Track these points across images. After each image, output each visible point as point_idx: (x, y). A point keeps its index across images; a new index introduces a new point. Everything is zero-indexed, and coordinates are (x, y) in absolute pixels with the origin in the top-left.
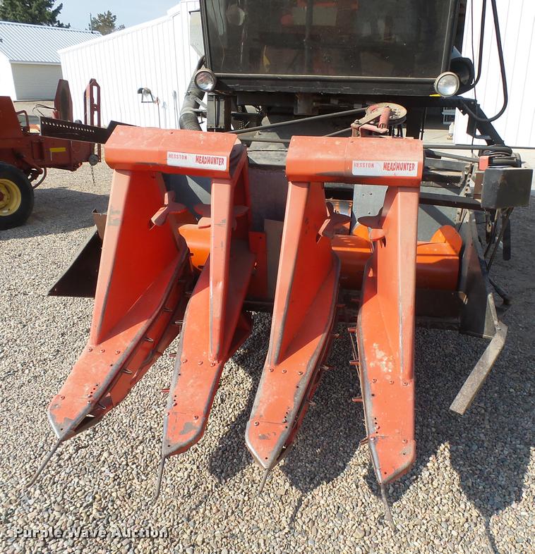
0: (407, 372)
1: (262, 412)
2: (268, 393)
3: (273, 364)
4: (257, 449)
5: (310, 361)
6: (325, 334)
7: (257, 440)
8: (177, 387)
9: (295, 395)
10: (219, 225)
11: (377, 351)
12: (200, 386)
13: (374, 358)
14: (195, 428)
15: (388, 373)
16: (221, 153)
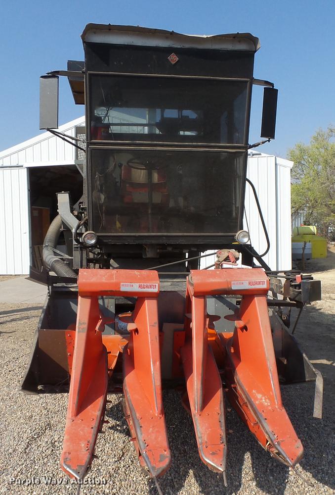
0: (280, 402)
1: (206, 440)
2: (204, 428)
3: (199, 411)
4: (213, 461)
5: (220, 406)
6: (222, 389)
7: (211, 456)
8: (143, 435)
9: (221, 427)
10: (153, 326)
11: (257, 394)
12: (158, 432)
13: (257, 399)
14: (167, 457)
15: (268, 406)
16: (154, 282)
